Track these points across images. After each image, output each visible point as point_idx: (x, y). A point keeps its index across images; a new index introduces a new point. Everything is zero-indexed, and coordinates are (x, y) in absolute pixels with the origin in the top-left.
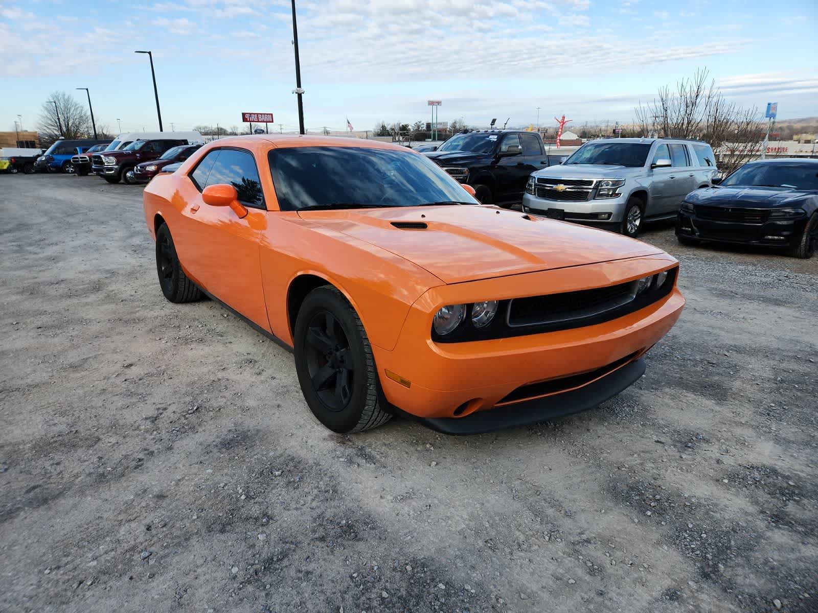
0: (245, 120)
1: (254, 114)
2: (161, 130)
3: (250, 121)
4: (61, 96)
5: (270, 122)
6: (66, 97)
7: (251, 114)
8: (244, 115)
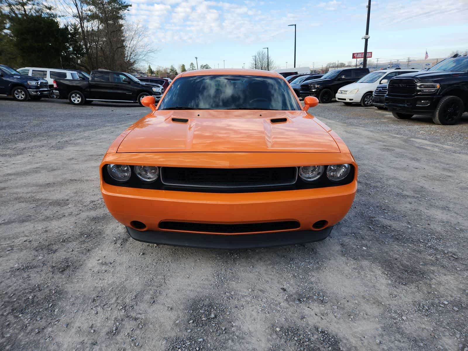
0: (354, 57)
1: (360, 53)
2: (295, 67)
3: (357, 58)
4: (261, 53)
5: (369, 57)
6: (263, 53)
7: (358, 53)
8: (353, 54)
